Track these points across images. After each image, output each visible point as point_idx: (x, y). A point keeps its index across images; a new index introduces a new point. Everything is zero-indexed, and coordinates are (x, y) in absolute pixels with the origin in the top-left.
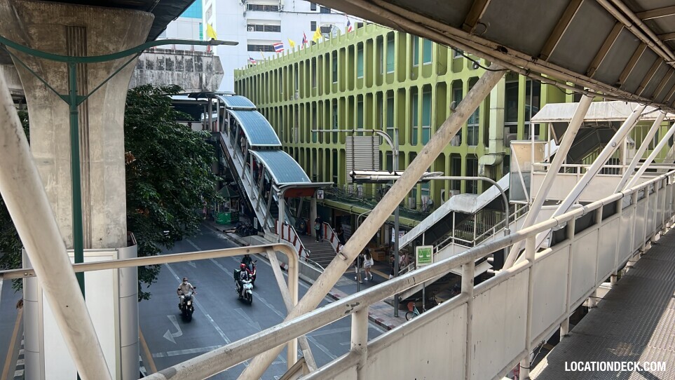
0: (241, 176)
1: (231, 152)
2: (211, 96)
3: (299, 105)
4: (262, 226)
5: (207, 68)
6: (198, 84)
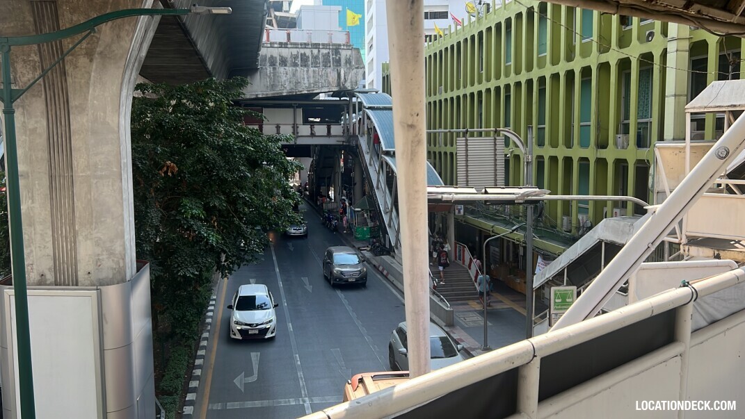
0: (375, 185)
1: (367, 157)
2: (351, 94)
3: (443, 100)
4: (393, 245)
5: (346, 62)
6: (336, 81)
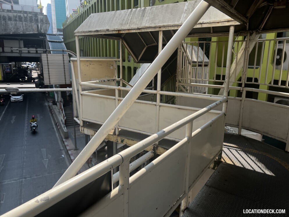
5: (41, 21)
6: (36, 29)
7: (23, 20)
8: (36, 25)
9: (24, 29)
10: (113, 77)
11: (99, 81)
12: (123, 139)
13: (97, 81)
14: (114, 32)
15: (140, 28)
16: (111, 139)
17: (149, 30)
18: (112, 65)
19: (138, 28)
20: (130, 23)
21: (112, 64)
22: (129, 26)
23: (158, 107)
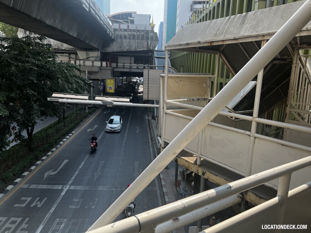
5: (151, 38)
6: (146, 46)
7: (136, 38)
8: (147, 43)
9: (136, 47)
10: (205, 96)
11: (187, 100)
12: (204, 172)
13: (185, 100)
14: (206, 45)
15: (237, 38)
16: (191, 169)
17: (248, 40)
18: (205, 83)
19: (235, 38)
20: (225, 33)
21: (205, 81)
22: (224, 36)
23: (252, 138)
